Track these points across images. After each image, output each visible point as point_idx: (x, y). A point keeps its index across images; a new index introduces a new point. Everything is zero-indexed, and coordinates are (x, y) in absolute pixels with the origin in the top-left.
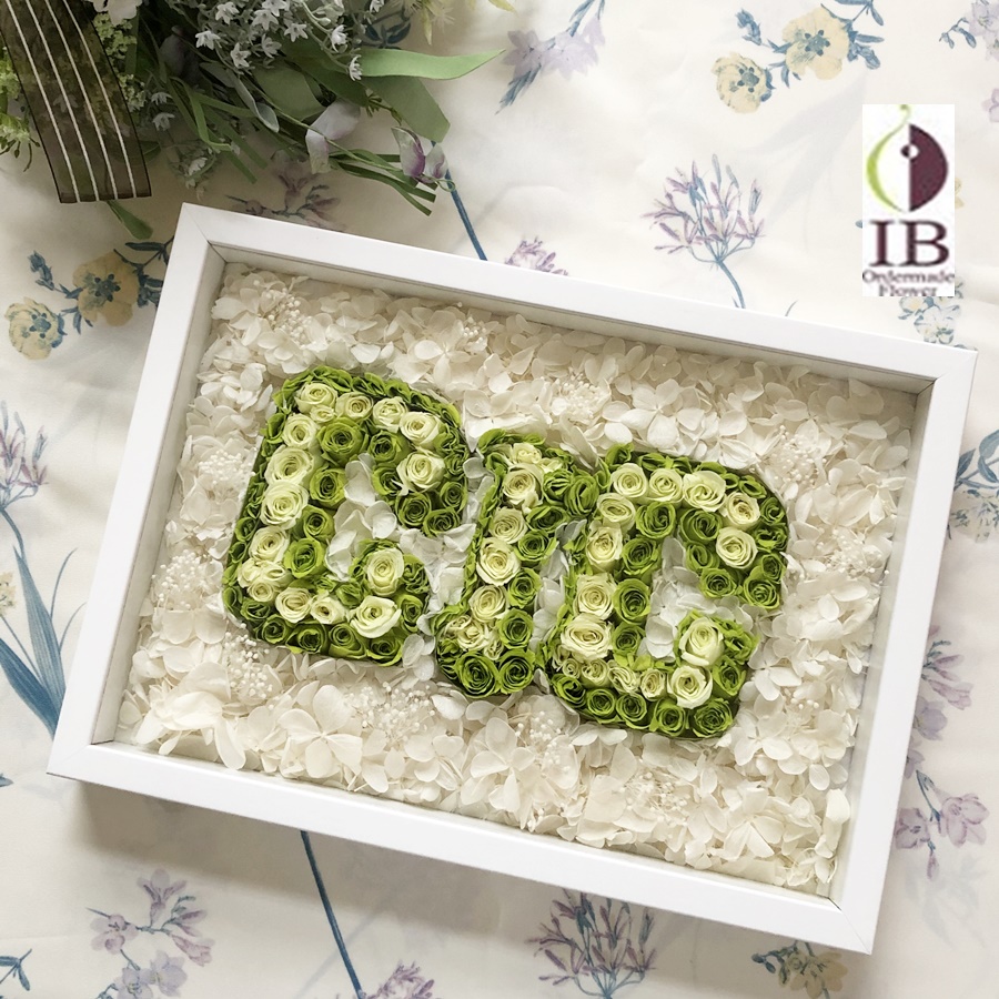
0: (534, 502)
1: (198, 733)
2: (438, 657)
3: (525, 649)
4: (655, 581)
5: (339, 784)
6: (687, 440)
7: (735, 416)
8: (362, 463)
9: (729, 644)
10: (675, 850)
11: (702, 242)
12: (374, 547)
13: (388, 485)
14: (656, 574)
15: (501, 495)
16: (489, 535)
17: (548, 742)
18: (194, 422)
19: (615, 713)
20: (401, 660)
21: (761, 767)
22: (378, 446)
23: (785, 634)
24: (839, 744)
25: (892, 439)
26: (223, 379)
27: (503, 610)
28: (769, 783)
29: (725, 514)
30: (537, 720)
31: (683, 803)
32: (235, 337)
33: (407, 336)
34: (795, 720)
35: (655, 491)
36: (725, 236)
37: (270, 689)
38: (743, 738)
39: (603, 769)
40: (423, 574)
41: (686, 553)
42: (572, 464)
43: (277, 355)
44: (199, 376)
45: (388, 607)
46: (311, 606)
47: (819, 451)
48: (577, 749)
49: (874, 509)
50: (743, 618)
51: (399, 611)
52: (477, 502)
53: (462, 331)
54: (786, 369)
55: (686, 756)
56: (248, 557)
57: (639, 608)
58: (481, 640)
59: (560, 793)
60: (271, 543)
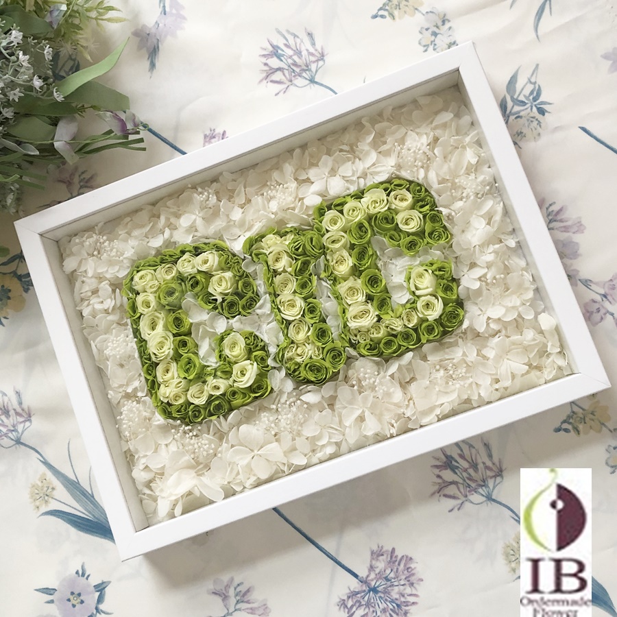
0: (291, 263)
1: (190, 493)
2: (290, 374)
3: (333, 342)
4: (379, 265)
5: (281, 475)
6: (351, 182)
7: (367, 154)
8: (189, 299)
9: (437, 273)
10: (476, 398)
11: (297, 77)
12: (222, 339)
13: (210, 303)
14: (378, 261)
15: (272, 271)
16: (279, 295)
17: (374, 382)
18: (89, 335)
19: (400, 346)
20: (272, 389)
21: (494, 326)
22: (192, 285)
23: (463, 249)
24: (527, 289)
25: (458, 115)
26: (91, 302)
27: (309, 329)
28: (504, 332)
29: (393, 207)
30: (361, 374)
31: (464, 370)
32: (84, 277)
33: (173, 220)
34: (496, 291)
35: (350, 218)
36: (307, 66)
37: (213, 446)
38: (476, 317)
39: (413, 379)
40: (256, 337)
41: (386, 240)
42: (298, 231)
43: (111, 271)
44: (77, 308)
45: (248, 365)
46: (208, 390)
47: (422, 144)
48: (392, 376)
49: (470, 156)
50: (436, 254)
51: (255, 363)
52: (262, 282)
53: (199, 198)
54: (380, 114)
55: (451, 345)
56: (159, 385)
57: (379, 284)
58: (308, 352)
59: (398, 405)
60: (167, 371)
